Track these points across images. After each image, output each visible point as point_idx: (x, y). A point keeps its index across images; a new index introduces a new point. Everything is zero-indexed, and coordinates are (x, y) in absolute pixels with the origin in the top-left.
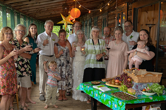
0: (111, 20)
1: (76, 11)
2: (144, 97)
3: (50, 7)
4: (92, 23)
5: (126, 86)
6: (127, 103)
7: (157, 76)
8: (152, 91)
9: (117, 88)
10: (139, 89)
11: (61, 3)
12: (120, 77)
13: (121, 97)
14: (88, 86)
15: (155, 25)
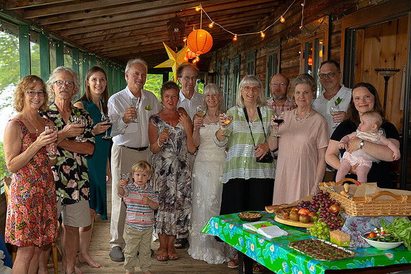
0: (289, 58)
1: (200, 37)
2: (372, 252)
3: (137, 27)
4: (242, 66)
5: (325, 225)
6: (328, 268)
7: (404, 199)
8: (392, 239)
9: (304, 229)
10: (358, 232)
11: (166, 17)
12: (311, 201)
13: (314, 253)
14: (231, 223)
15: (398, 71)
